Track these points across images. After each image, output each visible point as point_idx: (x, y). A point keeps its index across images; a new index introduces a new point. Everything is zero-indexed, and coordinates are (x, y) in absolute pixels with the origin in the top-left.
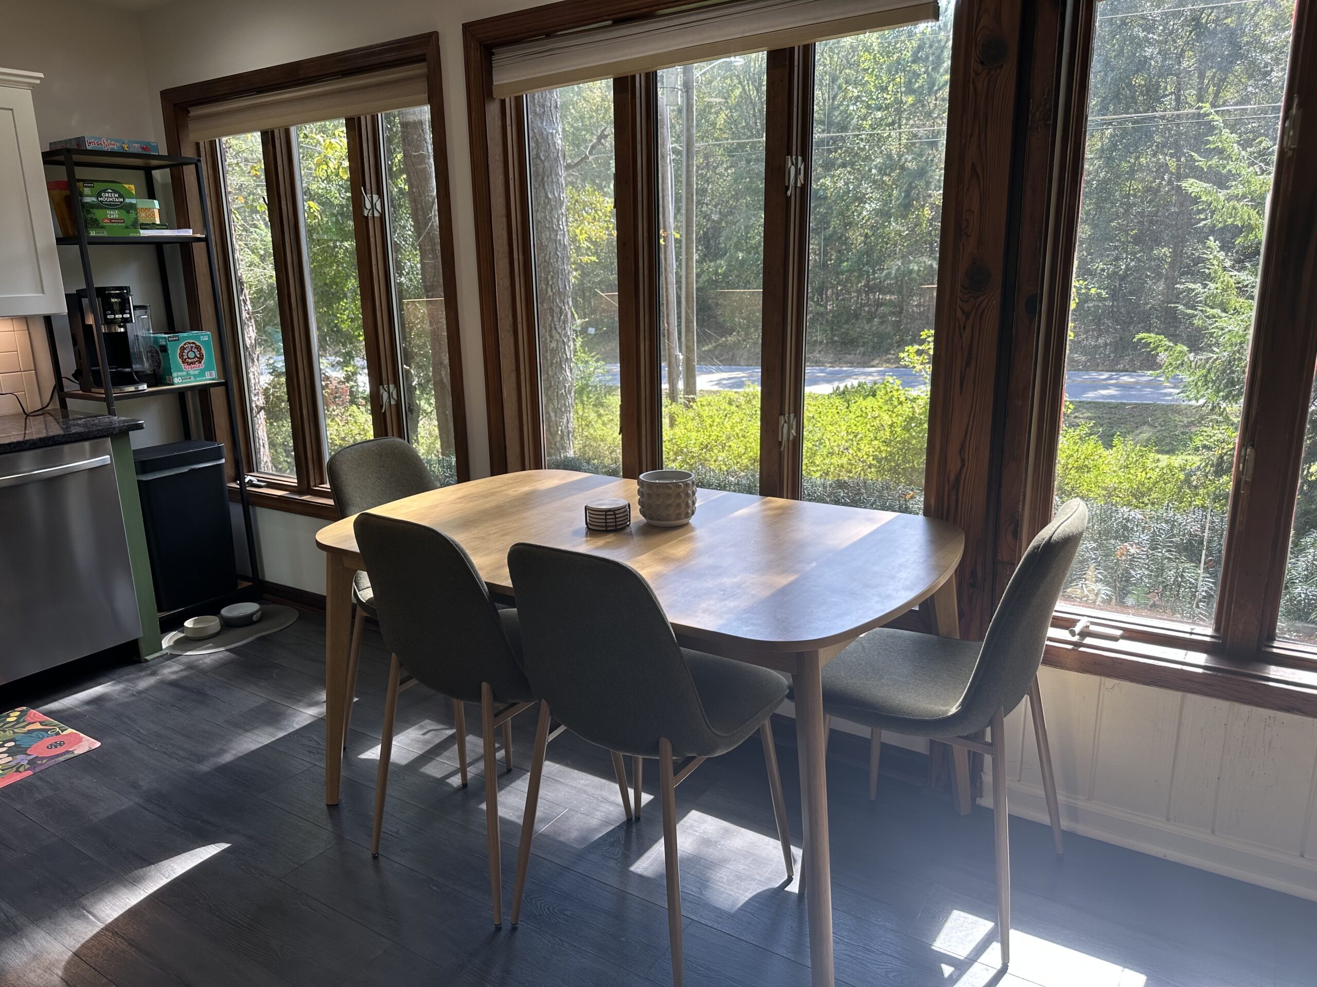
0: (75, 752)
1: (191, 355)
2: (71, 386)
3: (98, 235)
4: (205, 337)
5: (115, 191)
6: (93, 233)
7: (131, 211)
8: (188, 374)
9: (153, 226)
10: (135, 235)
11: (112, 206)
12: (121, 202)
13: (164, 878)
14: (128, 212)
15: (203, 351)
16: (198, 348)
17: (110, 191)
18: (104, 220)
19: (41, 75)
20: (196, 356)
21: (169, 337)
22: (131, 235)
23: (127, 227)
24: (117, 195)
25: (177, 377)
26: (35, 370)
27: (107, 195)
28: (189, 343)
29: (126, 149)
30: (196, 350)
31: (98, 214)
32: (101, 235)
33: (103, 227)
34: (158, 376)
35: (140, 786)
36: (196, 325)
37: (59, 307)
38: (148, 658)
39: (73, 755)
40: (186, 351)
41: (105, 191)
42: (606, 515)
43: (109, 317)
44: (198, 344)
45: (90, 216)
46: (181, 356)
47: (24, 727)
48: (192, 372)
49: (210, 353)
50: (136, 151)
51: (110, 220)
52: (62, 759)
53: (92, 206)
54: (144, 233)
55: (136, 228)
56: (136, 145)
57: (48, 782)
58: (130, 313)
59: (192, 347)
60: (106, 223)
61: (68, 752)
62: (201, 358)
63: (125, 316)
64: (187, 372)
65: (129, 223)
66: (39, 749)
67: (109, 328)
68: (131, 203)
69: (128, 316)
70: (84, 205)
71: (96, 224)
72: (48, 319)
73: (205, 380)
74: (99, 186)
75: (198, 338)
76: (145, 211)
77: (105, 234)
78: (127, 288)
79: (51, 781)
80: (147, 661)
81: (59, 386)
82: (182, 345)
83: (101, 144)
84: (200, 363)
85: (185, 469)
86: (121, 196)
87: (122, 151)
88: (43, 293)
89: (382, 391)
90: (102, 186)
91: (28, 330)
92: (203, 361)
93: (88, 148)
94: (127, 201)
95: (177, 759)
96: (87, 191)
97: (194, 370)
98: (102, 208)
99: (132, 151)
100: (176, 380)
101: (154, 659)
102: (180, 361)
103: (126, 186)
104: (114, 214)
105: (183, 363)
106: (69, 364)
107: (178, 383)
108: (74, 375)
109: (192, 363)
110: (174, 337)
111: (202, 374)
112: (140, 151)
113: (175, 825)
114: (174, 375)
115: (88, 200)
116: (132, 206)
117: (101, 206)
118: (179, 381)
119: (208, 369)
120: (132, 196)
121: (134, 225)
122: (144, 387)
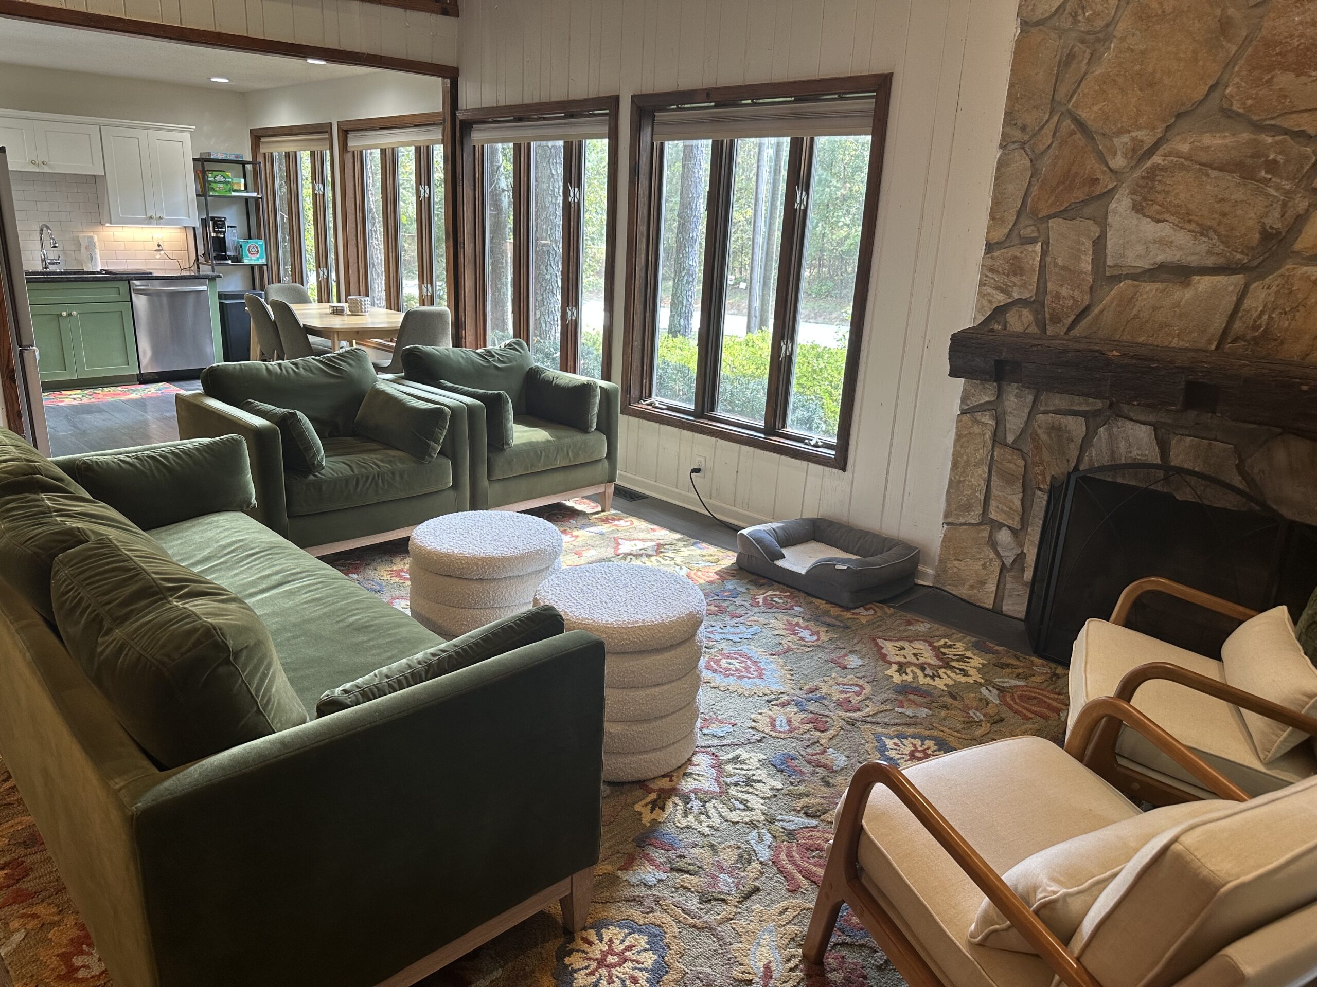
1: (253, 250)
2: (202, 260)
3: (213, 194)
4: (262, 242)
5: (221, 175)
6: (211, 194)
8: (251, 259)
9: (240, 191)
10: (230, 195)
11: (220, 182)
12: (224, 180)
14: (227, 185)
15: (259, 249)
16: (257, 248)
17: (219, 175)
18: (216, 188)
19: (194, 127)
20: (255, 251)
22: (228, 194)
23: (226, 191)
24: (222, 177)
26: (188, 251)
28: (252, 245)
29: (228, 157)
30: (255, 248)
31: (214, 185)
32: (215, 194)
33: (216, 191)
34: (237, 259)
36: (259, 238)
37: (197, 224)
40: (250, 248)
41: (217, 175)
43: (215, 229)
44: (257, 245)
45: (211, 186)
46: (248, 250)
48: (253, 258)
49: (262, 250)
53: (212, 182)
54: (234, 194)
56: (232, 156)
59: (253, 247)
60: (218, 189)
62: (258, 252)
63: (222, 230)
65: (227, 189)
67: (217, 234)
69: (226, 230)
70: (208, 181)
71: (213, 189)
72: (194, 229)
73: (259, 262)
74: (215, 173)
75: (257, 243)
76: (236, 184)
77: (217, 194)
78: (225, 218)
81: (197, 259)
82: (248, 245)
83: (217, 156)
86: (224, 178)
87: (226, 159)
88: (189, 217)
90: (217, 173)
91: (187, 233)
92: (258, 254)
93: (212, 157)
94: (227, 179)
96: (210, 175)
97: (254, 257)
99: (230, 158)
102: (248, 252)
103: (227, 173)
104: (221, 186)
106: (201, 251)
108: (203, 254)
109: (253, 254)
110: (245, 241)
111: (258, 259)
112: (233, 158)
114: (244, 258)
115: (210, 179)
116: (229, 182)
117: (215, 182)
118: (246, 261)
119: (261, 257)
120: (229, 178)
121: (229, 191)
122: (230, 262)
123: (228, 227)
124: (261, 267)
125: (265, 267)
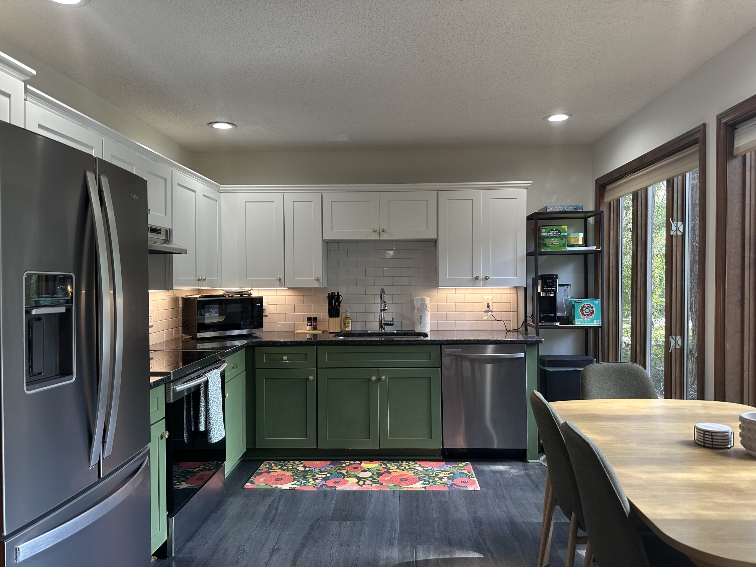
0: (468, 488)
1: (587, 311)
2: (530, 321)
3: (545, 250)
4: (598, 302)
5: (557, 230)
6: (543, 250)
7: (563, 239)
8: (584, 320)
9: (577, 245)
10: (564, 250)
11: (554, 237)
12: (559, 235)
13: (449, 555)
14: (562, 239)
15: (594, 309)
16: (592, 307)
17: (554, 230)
18: (549, 243)
19: (531, 182)
20: (590, 311)
21: (576, 301)
22: (562, 250)
23: (560, 246)
24: (557, 232)
25: (578, 321)
26: (517, 311)
27: (553, 232)
28: (587, 304)
29: (566, 210)
30: (590, 308)
31: (547, 241)
32: (547, 250)
33: (548, 247)
34: (569, 320)
35: (477, 514)
36: (596, 297)
37: (523, 283)
38: (529, 461)
39: (466, 489)
40: (584, 308)
41: (552, 230)
42: (704, 434)
43: (545, 289)
44: (592, 305)
45: (543, 242)
46: (582, 311)
47: (461, 470)
48: (586, 319)
49: (597, 310)
50: (571, 210)
51: (553, 243)
52: (462, 488)
53: (545, 237)
54: (570, 249)
55: (565, 247)
56: (571, 207)
57: (450, 495)
58: (556, 288)
59: (588, 307)
60: (551, 245)
61: (466, 487)
62: (593, 312)
63: (553, 289)
64: (584, 319)
65: (562, 244)
66: (458, 481)
67: (546, 294)
68: (564, 235)
69: (555, 289)
70: (542, 237)
71: (545, 245)
72: (525, 288)
73: (593, 324)
74: (549, 228)
75: (592, 302)
76: (574, 238)
77: (549, 250)
78: (557, 276)
79: (451, 495)
80: (528, 462)
81: (526, 320)
82: (583, 305)
83: (554, 209)
84: (592, 315)
85: (571, 369)
86: (559, 232)
87: (564, 211)
88: (517, 277)
89: (670, 339)
90: (551, 228)
91: (517, 293)
92: (593, 315)
93: (548, 211)
94: (562, 234)
95: (500, 510)
96: (543, 230)
97: (588, 319)
98: (549, 238)
99: (569, 210)
100: (576, 323)
101: (532, 463)
102: (581, 313)
103: (563, 227)
104: (555, 240)
105: (582, 314)
106: (530, 312)
107: (578, 324)
108: (531, 315)
109: (587, 315)
110: (578, 300)
111: (592, 321)
112: (573, 210)
113: (473, 536)
114: (576, 320)
115: (543, 234)
116: (564, 236)
117: (549, 237)
118: (578, 323)
119: (595, 318)
120: (565, 232)
121: (564, 246)
122: (558, 324)
123: (560, 285)
124: (596, 329)
125: (600, 329)
